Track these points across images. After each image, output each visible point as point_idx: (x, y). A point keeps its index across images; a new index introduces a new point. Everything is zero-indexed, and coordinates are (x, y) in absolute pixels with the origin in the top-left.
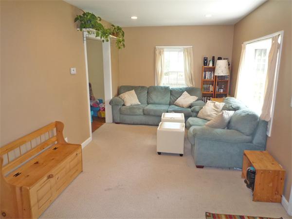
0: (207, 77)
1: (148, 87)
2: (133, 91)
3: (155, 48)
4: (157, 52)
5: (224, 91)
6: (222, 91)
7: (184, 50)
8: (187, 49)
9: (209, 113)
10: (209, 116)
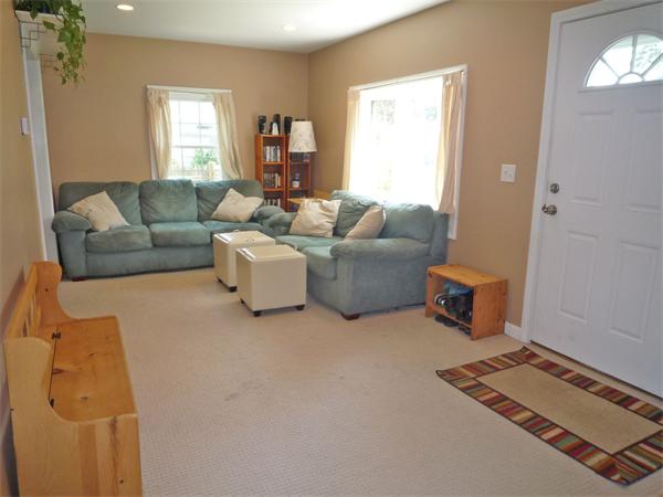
0: (268, 157)
1: (138, 183)
2: (104, 195)
3: (147, 89)
4: (153, 100)
5: (301, 185)
6: (296, 184)
7: (215, 100)
8: (221, 95)
9: (316, 223)
10: (317, 227)
